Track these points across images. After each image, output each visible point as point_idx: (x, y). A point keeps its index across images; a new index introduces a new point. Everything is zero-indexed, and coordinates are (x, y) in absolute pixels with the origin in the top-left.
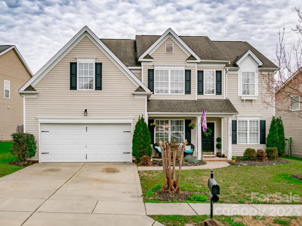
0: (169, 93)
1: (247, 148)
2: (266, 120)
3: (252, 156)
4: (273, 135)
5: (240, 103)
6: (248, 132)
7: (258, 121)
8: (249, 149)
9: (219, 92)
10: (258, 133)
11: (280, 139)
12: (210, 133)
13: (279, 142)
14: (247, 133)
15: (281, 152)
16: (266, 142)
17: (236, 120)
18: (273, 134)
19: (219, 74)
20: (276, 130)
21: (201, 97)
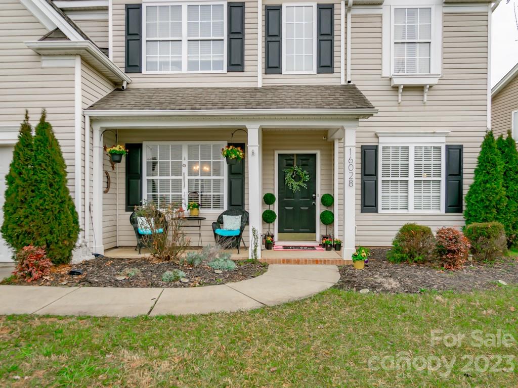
0: (184, 70)
1: (403, 223)
2: (465, 145)
3: (420, 249)
4: (488, 185)
5: (389, 97)
6: (411, 179)
7: (440, 148)
8: (411, 225)
9: (326, 65)
10: (439, 181)
11: (508, 197)
12: (304, 182)
13: (507, 206)
14: (407, 181)
15: (513, 236)
16: (464, 208)
17: (376, 144)
18: (486, 182)
19: (326, 13)
20: (496, 170)
21: (274, 80)
